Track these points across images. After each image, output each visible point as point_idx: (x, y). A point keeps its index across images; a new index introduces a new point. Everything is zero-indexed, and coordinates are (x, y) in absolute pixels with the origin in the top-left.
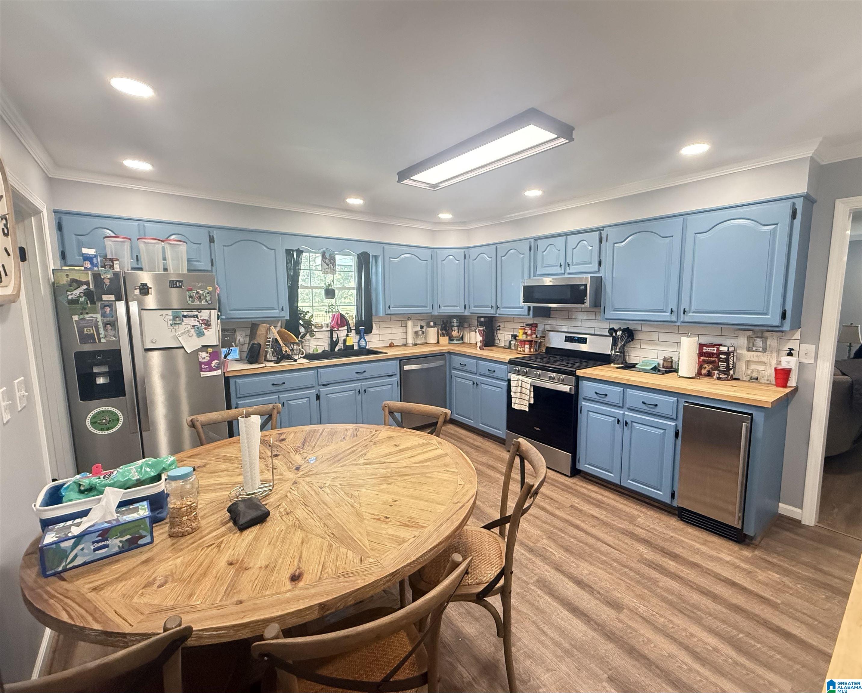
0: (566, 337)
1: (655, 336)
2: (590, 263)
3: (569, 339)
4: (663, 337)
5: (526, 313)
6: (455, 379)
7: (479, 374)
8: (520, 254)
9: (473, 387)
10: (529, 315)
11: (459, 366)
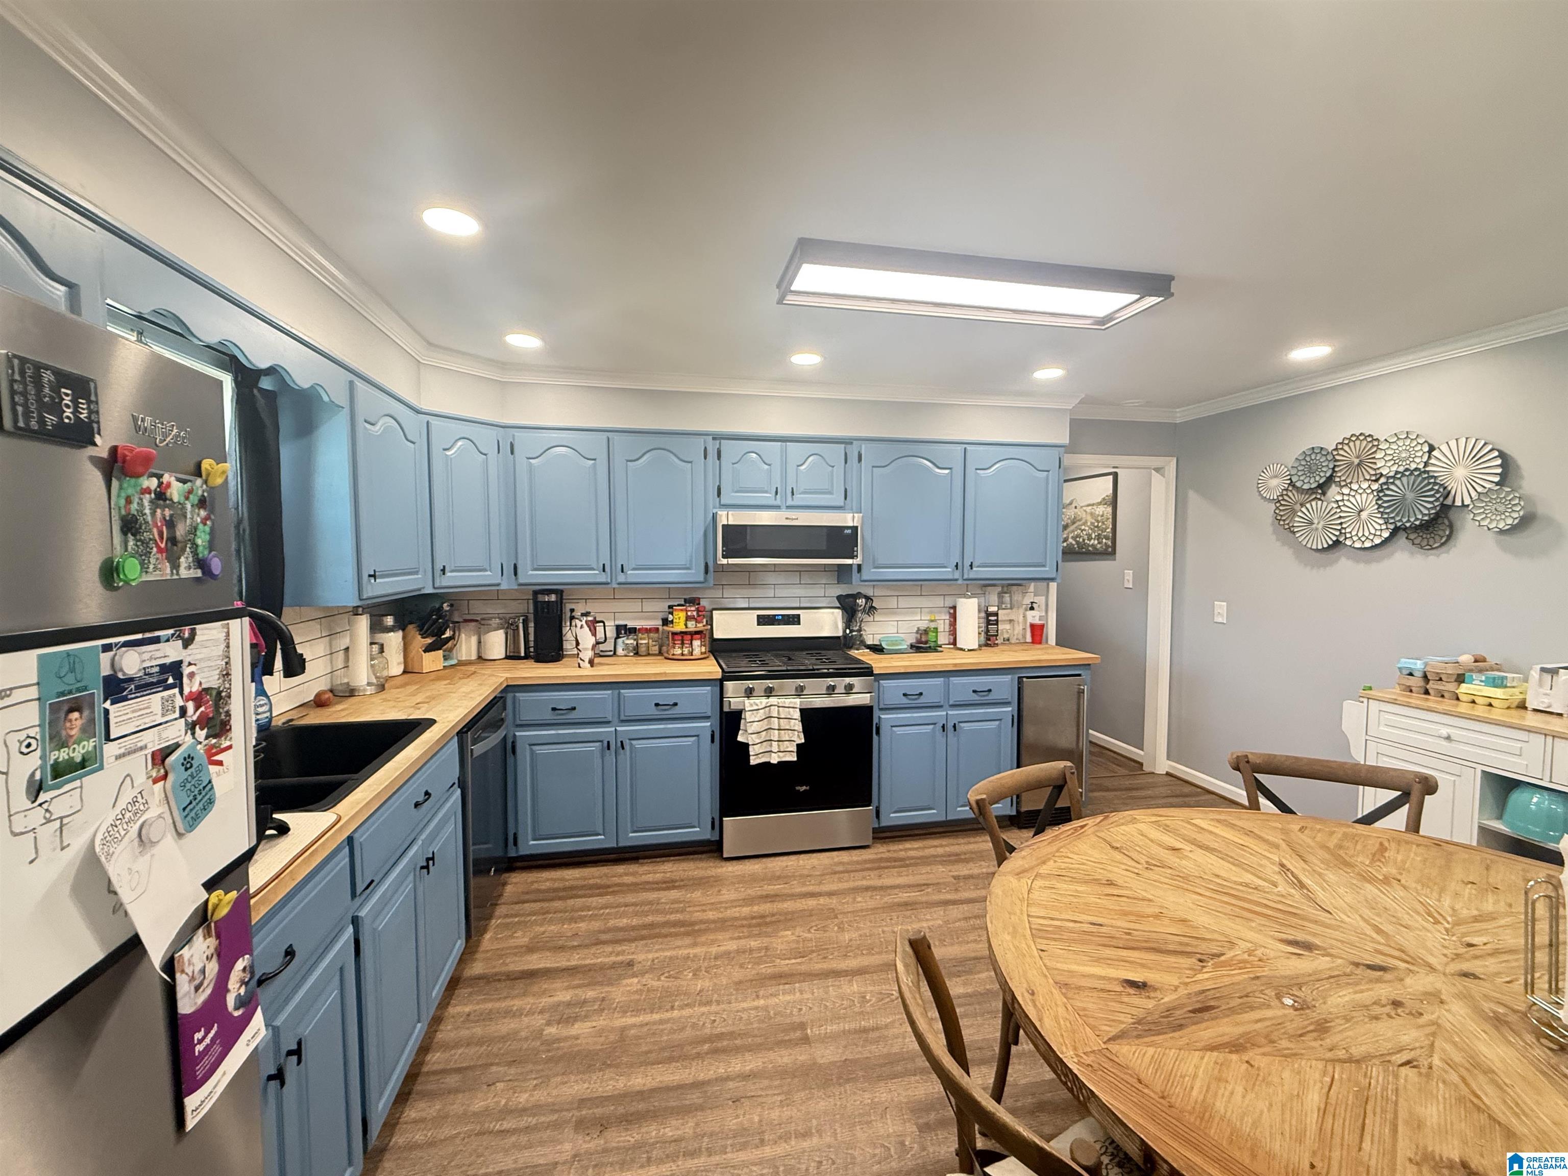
0: (758, 616)
1: (893, 603)
2: (831, 493)
3: (763, 621)
4: (904, 602)
5: (702, 579)
6: (532, 752)
7: (623, 721)
8: (681, 460)
9: (603, 757)
10: (706, 580)
11: (549, 716)
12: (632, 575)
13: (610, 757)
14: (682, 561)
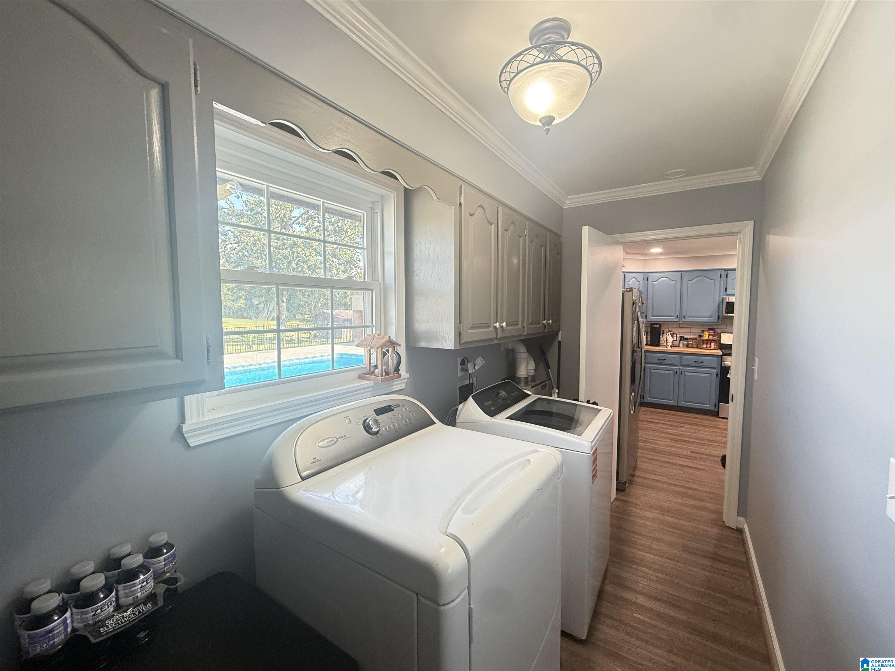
5: (716, 321)
6: (650, 371)
7: (682, 366)
8: (711, 279)
9: (674, 376)
10: (718, 322)
11: (656, 361)
12: (688, 319)
13: (677, 376)
14: (708, 315)
